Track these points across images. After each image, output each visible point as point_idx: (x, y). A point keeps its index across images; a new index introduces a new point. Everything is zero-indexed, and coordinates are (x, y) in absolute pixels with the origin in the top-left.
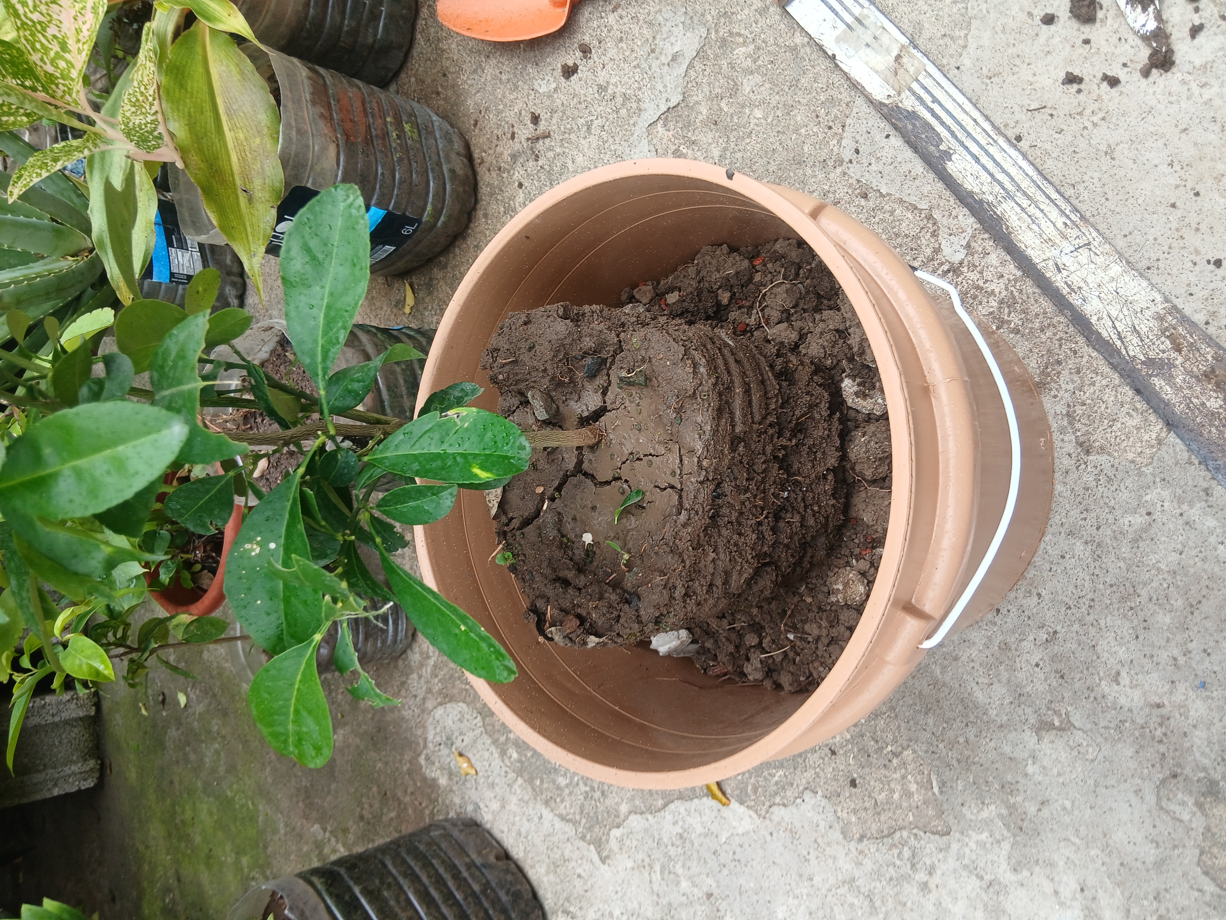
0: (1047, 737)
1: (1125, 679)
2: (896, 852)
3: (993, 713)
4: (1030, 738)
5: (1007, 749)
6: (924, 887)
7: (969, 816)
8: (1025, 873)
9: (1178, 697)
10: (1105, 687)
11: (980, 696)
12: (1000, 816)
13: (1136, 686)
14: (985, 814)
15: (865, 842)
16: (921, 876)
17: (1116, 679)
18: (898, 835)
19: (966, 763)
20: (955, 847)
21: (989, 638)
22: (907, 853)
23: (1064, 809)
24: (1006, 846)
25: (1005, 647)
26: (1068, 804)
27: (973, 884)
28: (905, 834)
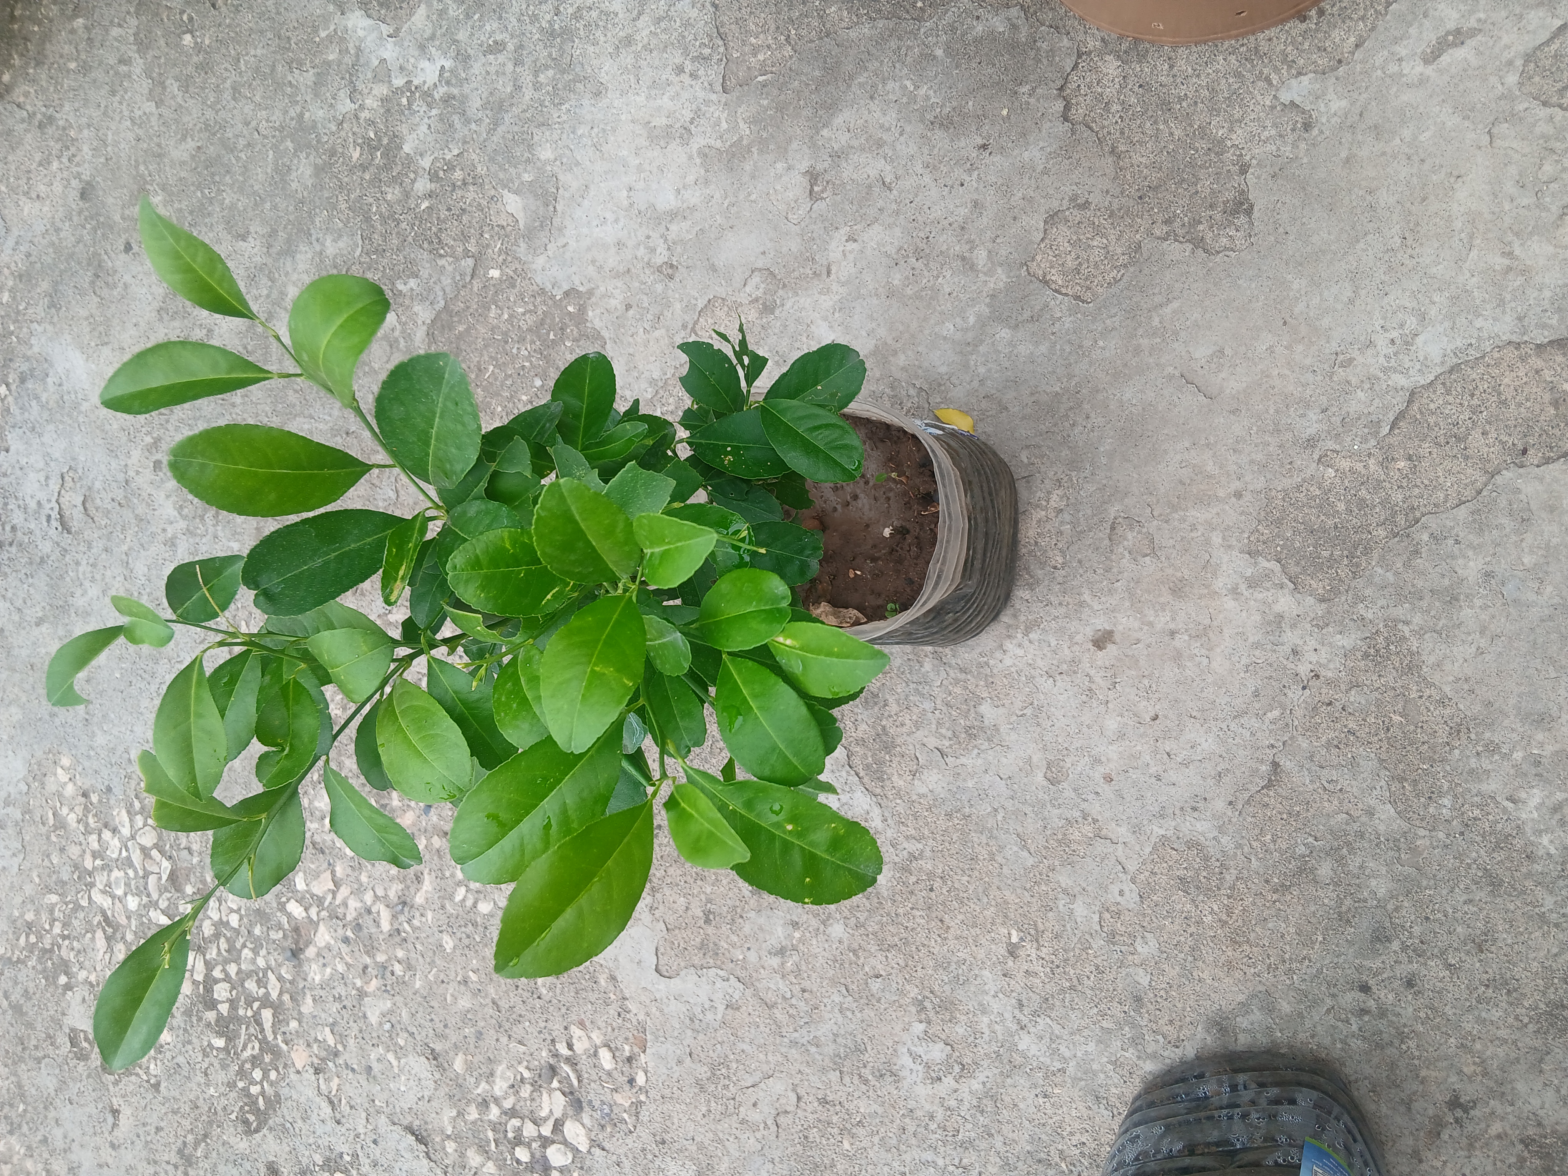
0: (805, 181)
1: (851, 246)
2: (706, 41)
3: (825, 132)
4: (804, 166)
5: (795, 145)
6: (680, 70)
7: (740, 110)
8: (698, 161)
9: (835, 287)
10: (844, 231)
11: (838, 120)
12: (741, 138)
13: (845, 255)
14: (742, 124)
15: (712, 10)
16: (689, 67)
17: (851, 239)
18: (721, 43)
19: (781, 108)
20: (714, 97)
21: (889, 129)
22: (707, 51)
23: (749, 195)
24: (718, 144)
25: (880, 144)
26: (753, 197)
27: (688, 115)
28: (722, 49)
